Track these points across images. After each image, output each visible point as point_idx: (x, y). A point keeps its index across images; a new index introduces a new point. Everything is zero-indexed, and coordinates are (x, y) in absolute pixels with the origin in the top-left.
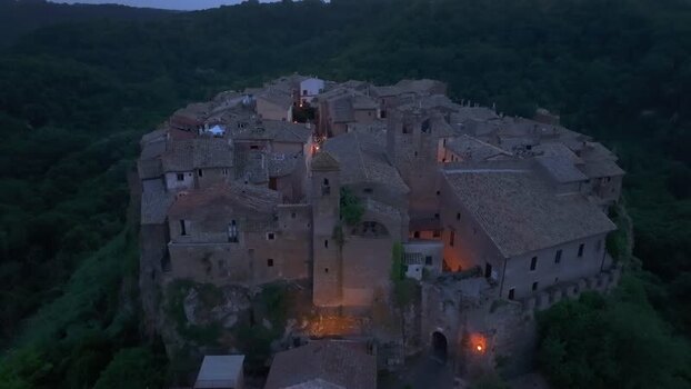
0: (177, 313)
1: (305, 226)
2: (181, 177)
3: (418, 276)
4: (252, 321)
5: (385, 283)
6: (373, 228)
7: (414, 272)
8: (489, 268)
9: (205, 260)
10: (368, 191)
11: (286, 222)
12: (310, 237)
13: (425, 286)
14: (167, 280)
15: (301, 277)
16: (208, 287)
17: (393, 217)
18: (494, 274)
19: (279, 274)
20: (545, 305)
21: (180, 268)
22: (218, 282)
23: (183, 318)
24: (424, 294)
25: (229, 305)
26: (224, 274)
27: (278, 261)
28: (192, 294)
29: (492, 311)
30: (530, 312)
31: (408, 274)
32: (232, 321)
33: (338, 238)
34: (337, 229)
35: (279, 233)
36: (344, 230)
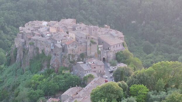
0: (69, 59)
1: (85, 44)
2: (59, 41)
3: (100, 50)
4: (79, 59)
5: (96, 51)
6: (95, 43)
7: (100, 49)
8: (109, 48)
9: (73, 51)
10: (92, 39)
11: (83, 44)
12: (86, 46)
13: (101, 51)
14: (67, 54)
15: (85, 52)
16: (73, 55)
17: (97, 42)
18: (109, 49)
19: (82, 52)
20: (116, 52)
21: (69, 52)
22: (74, 54)
23: (70, 60)
24: (101, 52)
25: (76, 57)
26: (75, 53)
27: (82, 50)
28: (71, 56)
29: (111, 52)
30: (115, 53)
31: (99, 50)
32: (76, 60)
33: (90, 45)
34: (90, 44)
35: (82, 45)
36: (91, 44)
